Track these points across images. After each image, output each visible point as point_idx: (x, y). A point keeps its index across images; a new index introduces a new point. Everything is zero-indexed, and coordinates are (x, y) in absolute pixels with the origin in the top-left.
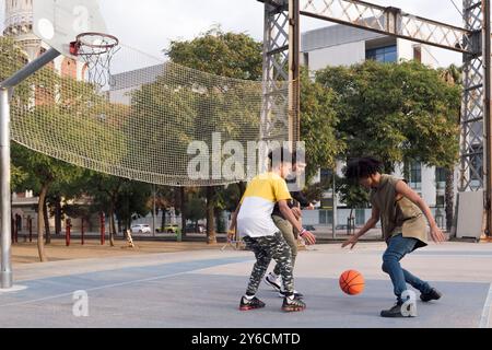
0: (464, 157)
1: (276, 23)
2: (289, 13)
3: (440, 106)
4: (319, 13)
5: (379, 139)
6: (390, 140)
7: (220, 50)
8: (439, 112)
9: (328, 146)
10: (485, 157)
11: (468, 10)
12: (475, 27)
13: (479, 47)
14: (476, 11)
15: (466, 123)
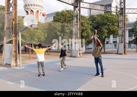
0: (120, 36)
1: (76, 10)
2: (78, 8)
3: (116, 24)
4: (85, 7)
5: (102, 32)
6: (104, 32)
7: (66, 14)
8: (115, 25)
9: (89, 34)
10: (124, 36)
11: (121, 3)
12: (122, 7)
13: (123, 12)
14: (122, 4)
15: (120, 28)
